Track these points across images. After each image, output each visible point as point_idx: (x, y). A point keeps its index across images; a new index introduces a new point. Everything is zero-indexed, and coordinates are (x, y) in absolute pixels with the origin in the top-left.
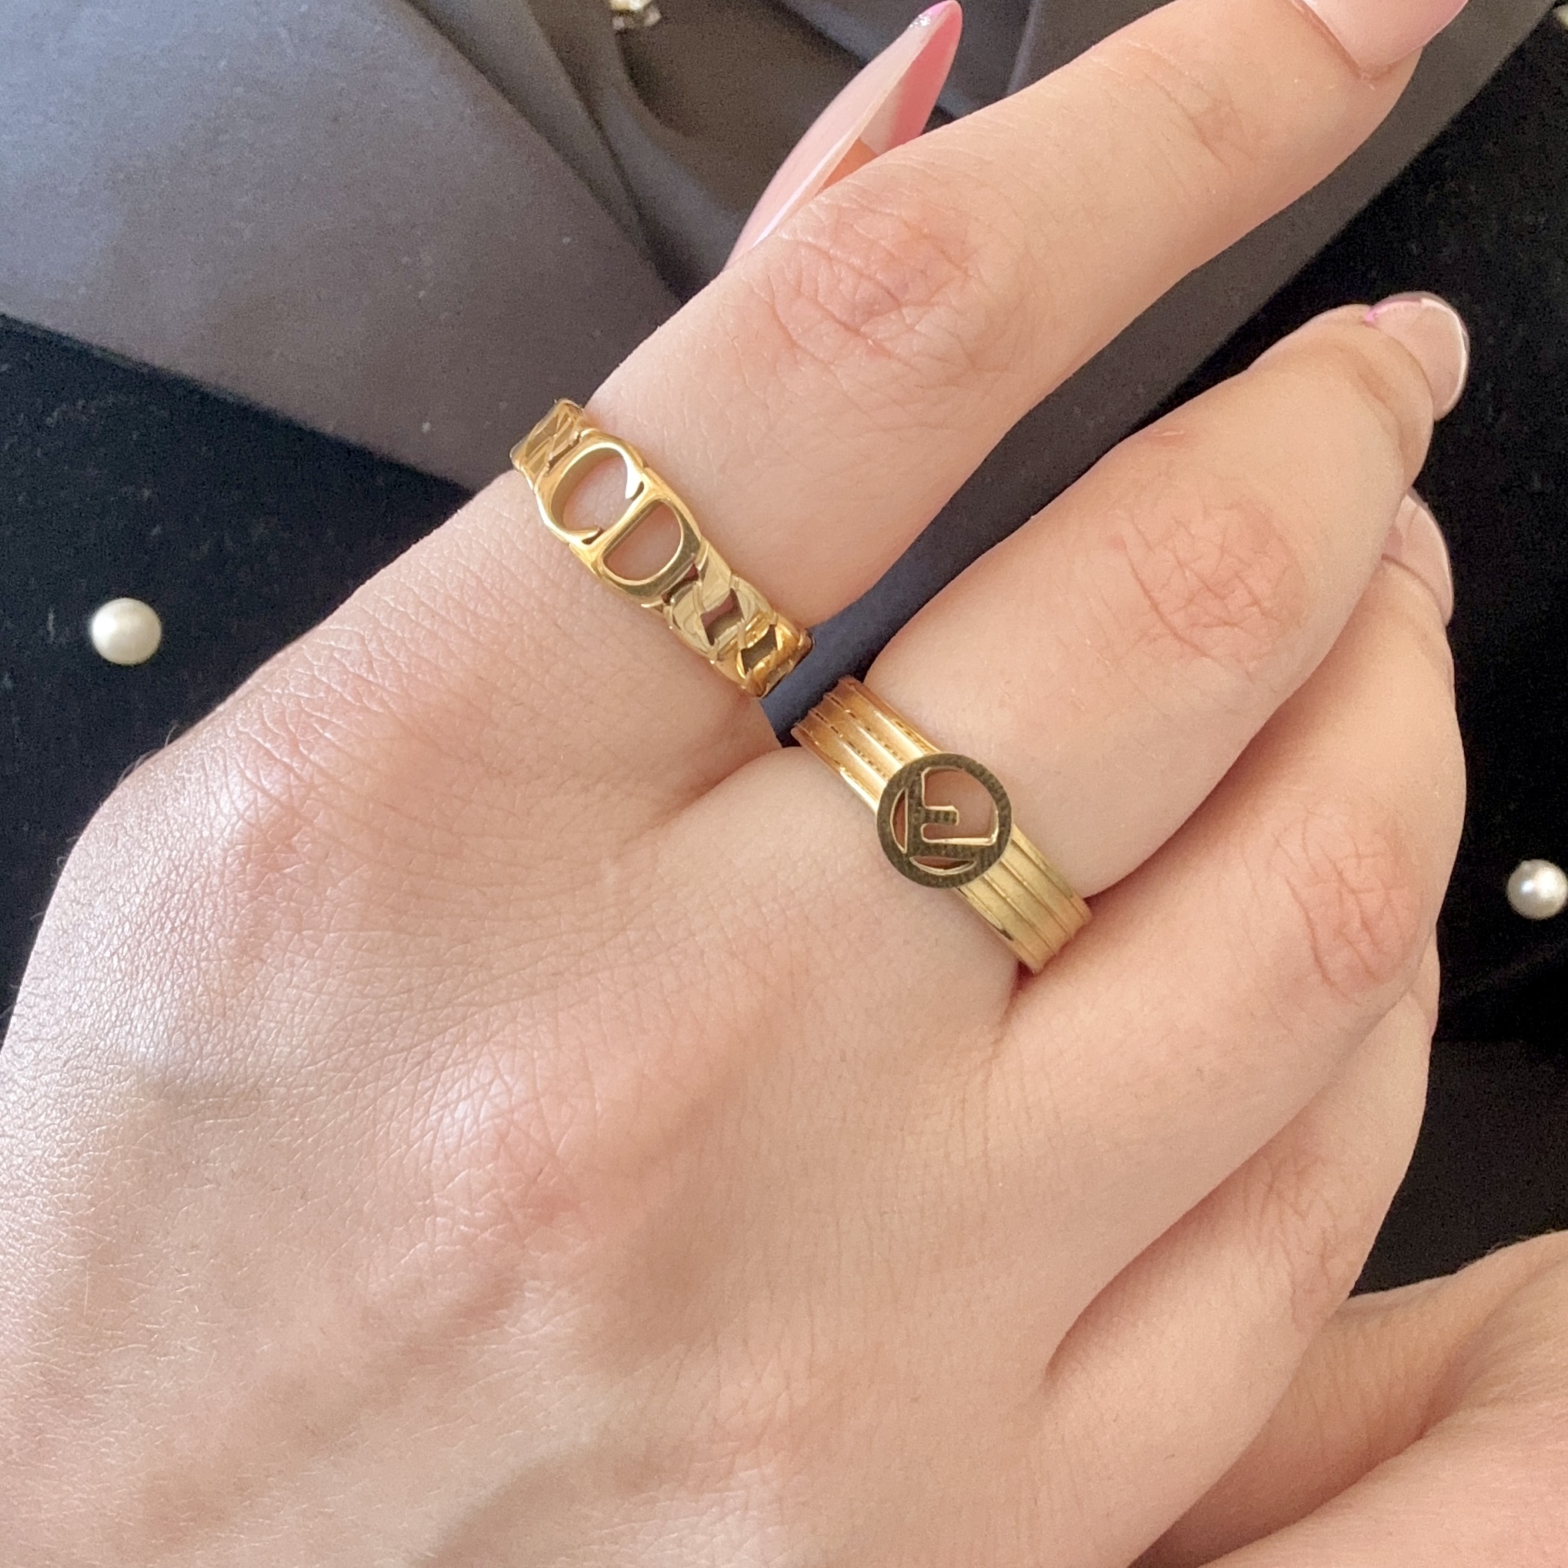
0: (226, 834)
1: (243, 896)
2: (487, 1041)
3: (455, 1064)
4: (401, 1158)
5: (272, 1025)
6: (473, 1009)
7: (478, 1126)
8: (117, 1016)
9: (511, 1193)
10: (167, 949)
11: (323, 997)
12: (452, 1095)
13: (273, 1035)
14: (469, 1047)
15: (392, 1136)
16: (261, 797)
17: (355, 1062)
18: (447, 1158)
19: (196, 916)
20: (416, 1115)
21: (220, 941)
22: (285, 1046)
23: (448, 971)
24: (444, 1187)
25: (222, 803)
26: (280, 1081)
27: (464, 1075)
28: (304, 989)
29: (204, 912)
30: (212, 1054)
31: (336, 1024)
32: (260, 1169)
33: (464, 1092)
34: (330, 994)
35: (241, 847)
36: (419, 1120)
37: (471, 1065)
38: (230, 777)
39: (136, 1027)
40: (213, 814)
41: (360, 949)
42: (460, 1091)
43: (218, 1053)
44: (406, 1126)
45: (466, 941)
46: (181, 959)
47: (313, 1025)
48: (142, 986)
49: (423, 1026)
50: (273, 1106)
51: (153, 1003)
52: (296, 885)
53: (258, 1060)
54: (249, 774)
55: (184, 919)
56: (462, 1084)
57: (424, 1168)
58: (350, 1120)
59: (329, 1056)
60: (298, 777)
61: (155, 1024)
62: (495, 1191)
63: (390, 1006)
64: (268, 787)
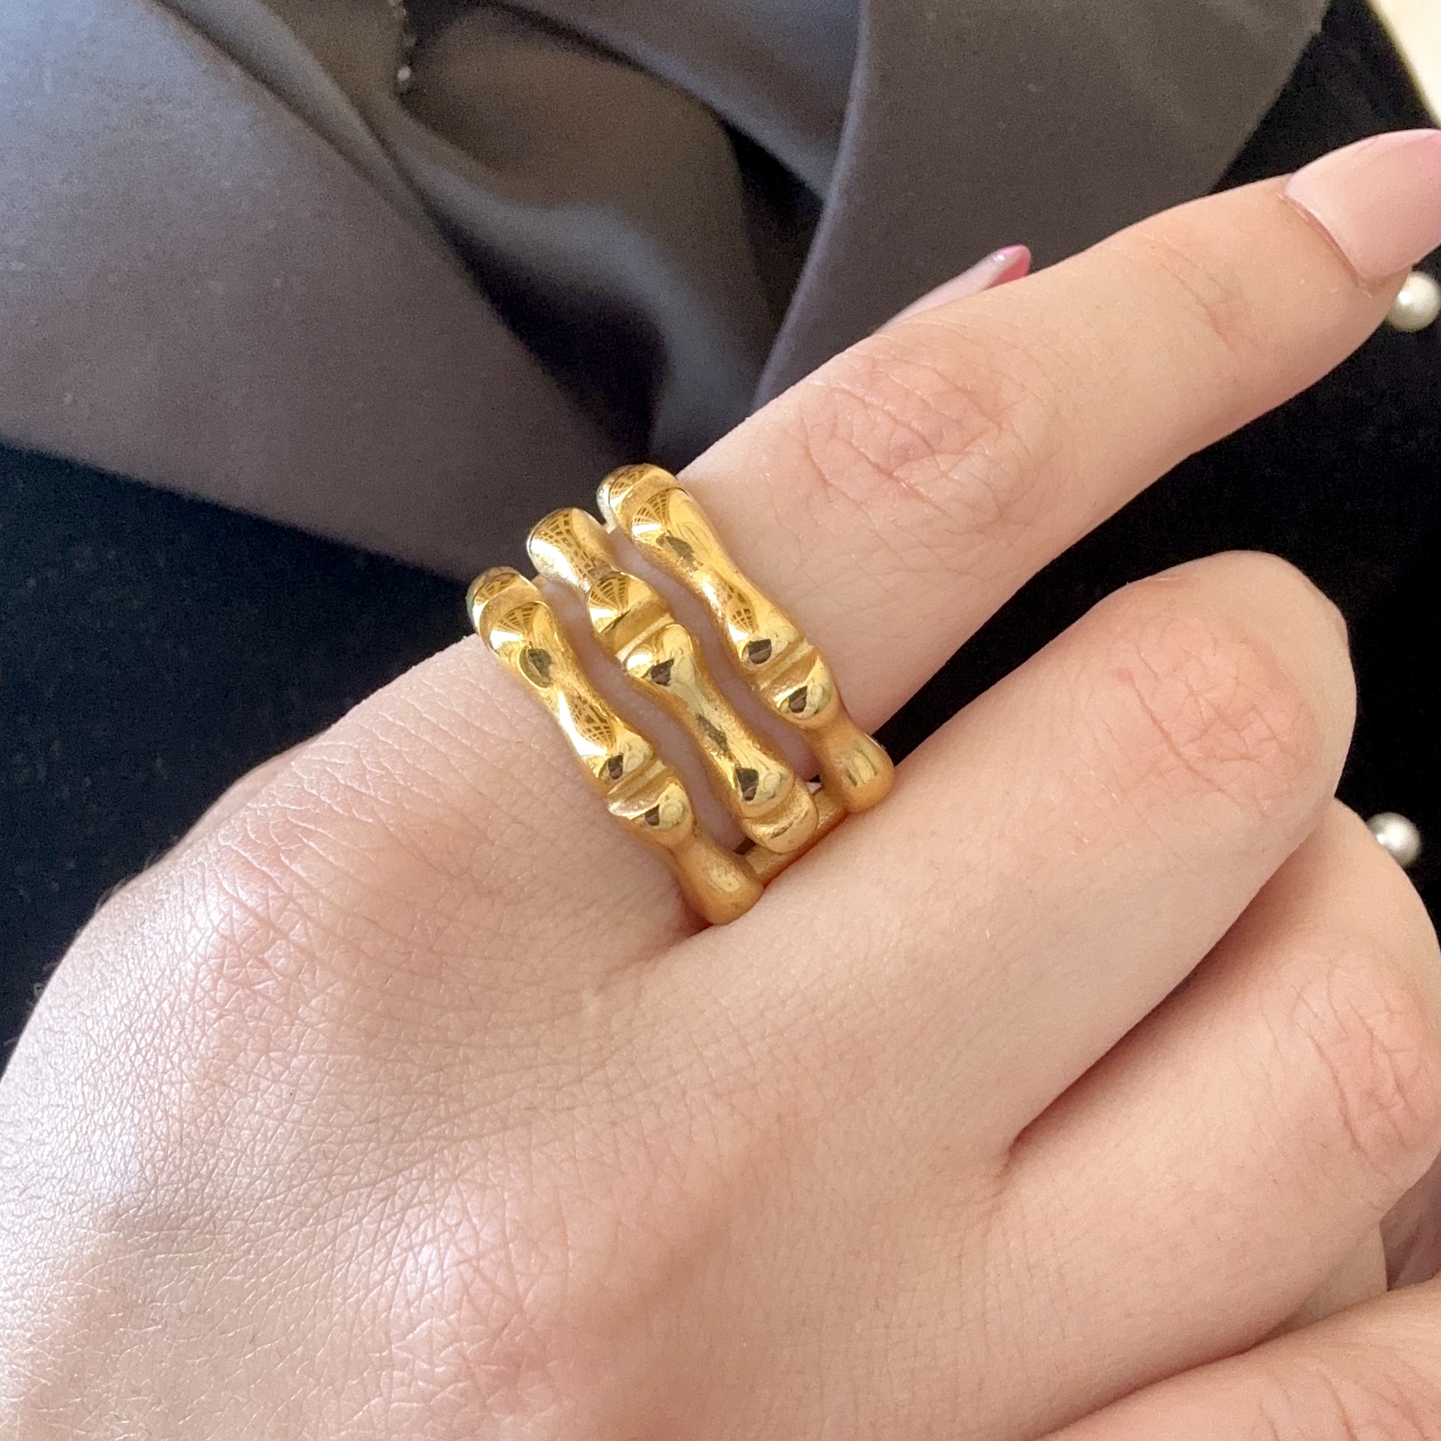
0: (200, 949)
1: (212, 1015)
2: (456, 1178)
3: (421, 1203)
4: (359, 1303)
5: (232, 1154)
6: (442, 1143)
7: (443, 1271)
8: (76, 1144)
9: (475, 1347)
10: (131, 1072)
11: (286, 1124)
12: (416, 1238)
13: (232, 1165)
14: (437, 1184)
15: (350, 1280)
16: (237, 908)
17: (316, 1197)
18: (409, 1304)
19: (162, 1036)
20: (376, 1259)
21: (184, 1063)
22: (244, 1176)
23: (419, 1101)
24: (405, 1338)
25: (198, 916)
26: (237, 1214)
27: (429, 1216)
28: (267, 1116)
29: (171, 1032)
30: (167, 1184)
31: (299, 1154)
32: (209, 1310)
33: (430, 1235)
34: (293, 1122)
35: (213, 961)
36: (380, 1262)
37: (438, 1205)
38: (207, 889)
39: (95, 1155)
40: (187, 928)
41: (327, 1073)
42: (425, 1231)
43: (172, 1183)
44: (364, 1269)
45: (439, 1069)
46: (143, 1082)
47: (275, 1154)
48: (103, 1111)
49: (388, 1160)
50: (228, 1240)
51: (113, 1129)
52: (266, 1002)
53: (215, 1191)
54: (225, 885)
55: (149, 1040)
56: (428, 1224)
57: (384, 1315)
58: (309, 1258)
59: (289, 1189)
60: (277, 888)
61: (114, 1150)
62: (457, 1345)
63: (356, 1137)
64: (244, 898)
